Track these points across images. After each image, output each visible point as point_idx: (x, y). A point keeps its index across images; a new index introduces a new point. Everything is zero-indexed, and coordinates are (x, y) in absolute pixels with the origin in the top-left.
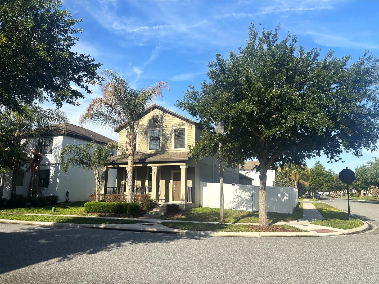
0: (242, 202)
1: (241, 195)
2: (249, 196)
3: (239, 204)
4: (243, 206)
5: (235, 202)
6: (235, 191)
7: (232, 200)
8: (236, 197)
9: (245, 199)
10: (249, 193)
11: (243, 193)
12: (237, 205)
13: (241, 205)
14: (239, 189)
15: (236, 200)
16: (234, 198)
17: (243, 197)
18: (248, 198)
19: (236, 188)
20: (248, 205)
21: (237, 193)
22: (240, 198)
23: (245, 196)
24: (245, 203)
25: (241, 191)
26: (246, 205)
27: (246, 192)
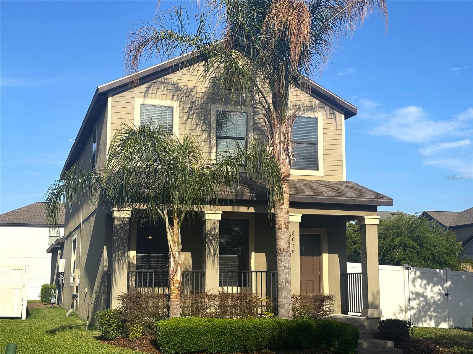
0: (427, 307)
1: (425, 291)
2: (440, 294)
3: (419, 311)
4: (428, 317)
5: (413, 308)
6: (410, 282)
7: (403, 303)
8: (414, 296)
9: (432, 301)
10: (440, 287)
11: (429, 288)
12: (415, 314)
13: (425, 316)
14: (419, 277)
15: (414, 304)
16: (410, 300)
17: (429, 297)
18: (439, 297)
19: (412, 275)
20: (439, 315)
21: (415, 286)
22: (421, 299)
23: (432, 295)
24: (432, 309)
25: (425, 282)
26: (435, 314)
27: (434, 286)
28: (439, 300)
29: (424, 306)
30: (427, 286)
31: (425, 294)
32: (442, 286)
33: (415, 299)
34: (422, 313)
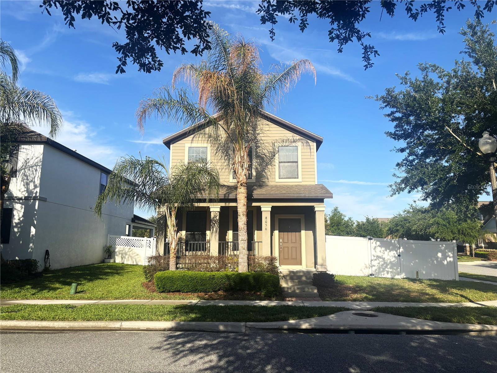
0: (385, 265)
1: (383, 255)
2: (395, 256)
3: (379, 268)
4: (386, 272)
5: (374, 266)
6: (372, 249)
7: (368, 262)
8: (375, 258)
9: (389, 261)
10: (395, 252)
12: (376, 270)
13: (383, 271)
14: (379, 246)
15: (375, 263)
16: (372, 260)
17: (386, 259)
18: (394, 259)
19: (374, 245)
20: (395, 271)
21: (376, 252)
22: (381, 260)
23: (389, 257)
24: (389, 267)
25: (383, 249)
26: (391, 270)
27: (390, 252)
28: (394, 261)
29: (382, 265)
30: (385, 252)
31: (383, 257)
32: (396, 251)
33: (376, 260)
34: (381, 269)
